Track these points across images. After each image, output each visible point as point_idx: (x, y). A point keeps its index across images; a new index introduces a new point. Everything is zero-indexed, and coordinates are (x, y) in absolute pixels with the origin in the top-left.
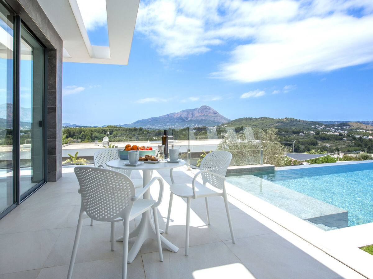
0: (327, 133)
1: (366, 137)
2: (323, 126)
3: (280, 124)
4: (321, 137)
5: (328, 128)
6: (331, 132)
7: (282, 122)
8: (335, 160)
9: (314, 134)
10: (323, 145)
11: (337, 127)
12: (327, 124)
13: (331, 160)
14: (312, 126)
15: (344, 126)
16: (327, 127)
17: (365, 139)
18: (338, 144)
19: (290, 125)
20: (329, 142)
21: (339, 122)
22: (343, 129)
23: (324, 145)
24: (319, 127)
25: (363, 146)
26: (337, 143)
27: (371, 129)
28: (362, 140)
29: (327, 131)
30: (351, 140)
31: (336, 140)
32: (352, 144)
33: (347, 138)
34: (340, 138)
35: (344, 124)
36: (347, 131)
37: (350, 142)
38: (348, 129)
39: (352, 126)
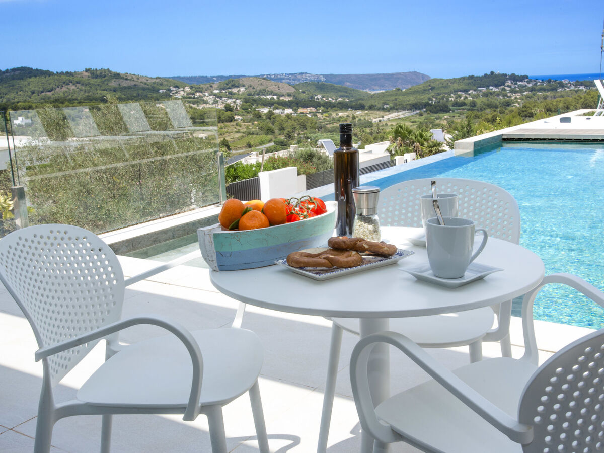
0: (198, 105)
1: (281, 110)
2: (188, 89)
3: (74, 87)
5: (198, 94)
6: (206, 102)
7: (77, 83)
11: (218, 91)
12: (195, 83)
14: (161, 91)
15: (234, 86)
16: (197, 91)
17: (279, 116)
18: (225, 130)
19: (102, 88)
20: (205, 128)
21: (223, 77)
22: (231, 95)
23: (195, 136)
24: (177, 93)
25: (277, 132)
26: (222, 128)
27: (288, 91)
28: (274, 118)
29: (197, 102)
30: (251, 121)
31: (219, 122)
32: (253, 130)
33: (243, 115)
34: (229, 117)
35: (233, 83)
36: (240, 99)
37: (250, 124)
38: (243, 94)
39: (251, 86)
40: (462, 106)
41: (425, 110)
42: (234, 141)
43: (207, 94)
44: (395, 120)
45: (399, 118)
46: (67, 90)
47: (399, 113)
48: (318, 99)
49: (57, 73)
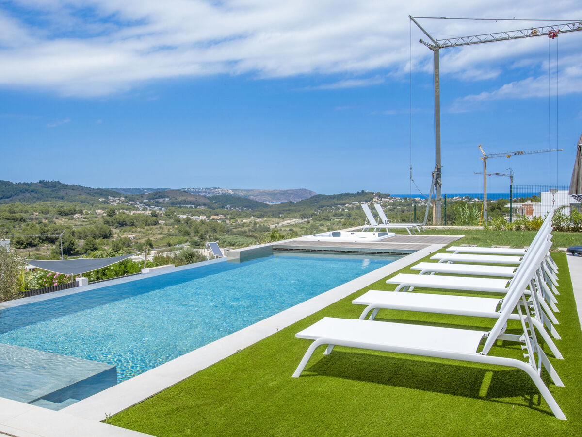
0: (130, 211)
1: (197, 217)
2: (122, 198)
3: (29, 195)
4: (118, 220)
5: (131, 202)
7: (32, 191)
8: (140, 265)
9: (105, 214)
10: (123, 236)
11: (147, 201)
12: (129, 194)
13: (132, 266)
14: (100, 200)
15: (161, 197)
16: (130, 200)
17: (195, 221)
18: (150, 232)
19: (52, 196)
20: (133, 230)
21: (152, 190)
22: (157, 204)
23: (125, 236)
24: (113, 201)
25: (193, 234)
26: (148, 230)
27: (204, 202)
28: (191, 223)
29: (130, 209)
30: (172, 224)
31: (146, 225)
32: (173, 232)
33: (166, 220)
34: (154, 221)
35: (160, 194)
36: (165, 207)
37: (171, 227)
38: (167, 203)
39: (174, 197)
40: (340, 216)
41: (311, 218)
42: (157, 241)
43: (138, 203)
44: (287, 226)
45: (291, 225)
46: (23, 197)
47: (291, 221)
48: (227, 208)
49: (16, 183)
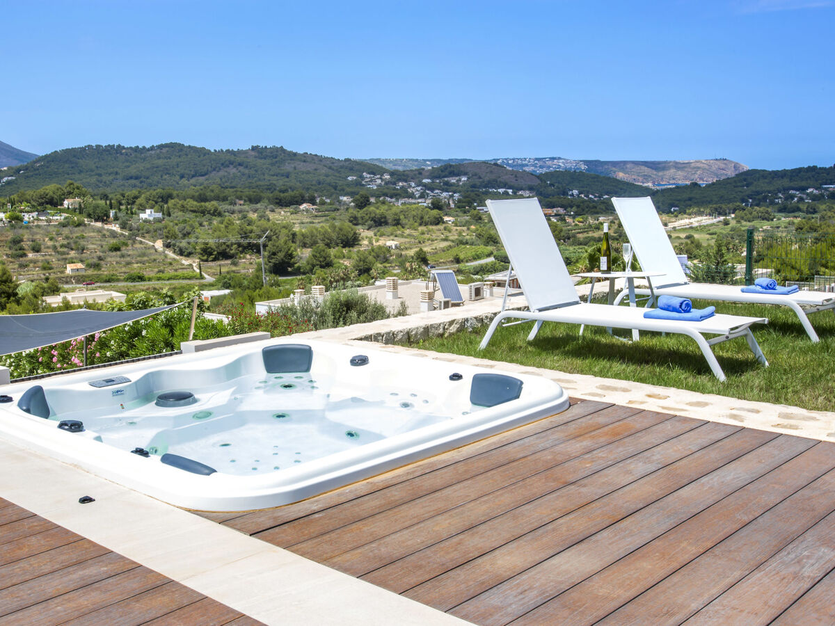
0: (397, 200)
2: (387, 177)
3: (234, 170)
4: (373, 215)
5: (400, 184)
6: (412, 196)
7: (240, 164)
9: (352, 204)
10: (378, 244)
11: (429, 181)
12: (401, 169)
14: (350, 178)
15: (453, 174)
16: (400, 180)
18: (427, 236)
19: (272, 173)
20: (399, 232)
21: (439, 161)
22: (447, 187)
23: (381, 243)
24: (371, 181)
26: (423, 233)
27: (529, 183)
29: (396, 196)
30: (467, 224)
31: (420, 225)
32: (468, 237)
33: (457, 216)
34: (435, 217)
35: (452, 169)
36: (460, 192)
37: (465, 228)
38: (464, 185)
39: (476, 175)
40: (793, 212)
41: (733, 216)
42: (436, 253)
43: (413, 184)
44: (684, 230)
45: (691, 228)
46: (226, 174)
47: (692, 220)
48: (572, 195)
49: (215, 151)
